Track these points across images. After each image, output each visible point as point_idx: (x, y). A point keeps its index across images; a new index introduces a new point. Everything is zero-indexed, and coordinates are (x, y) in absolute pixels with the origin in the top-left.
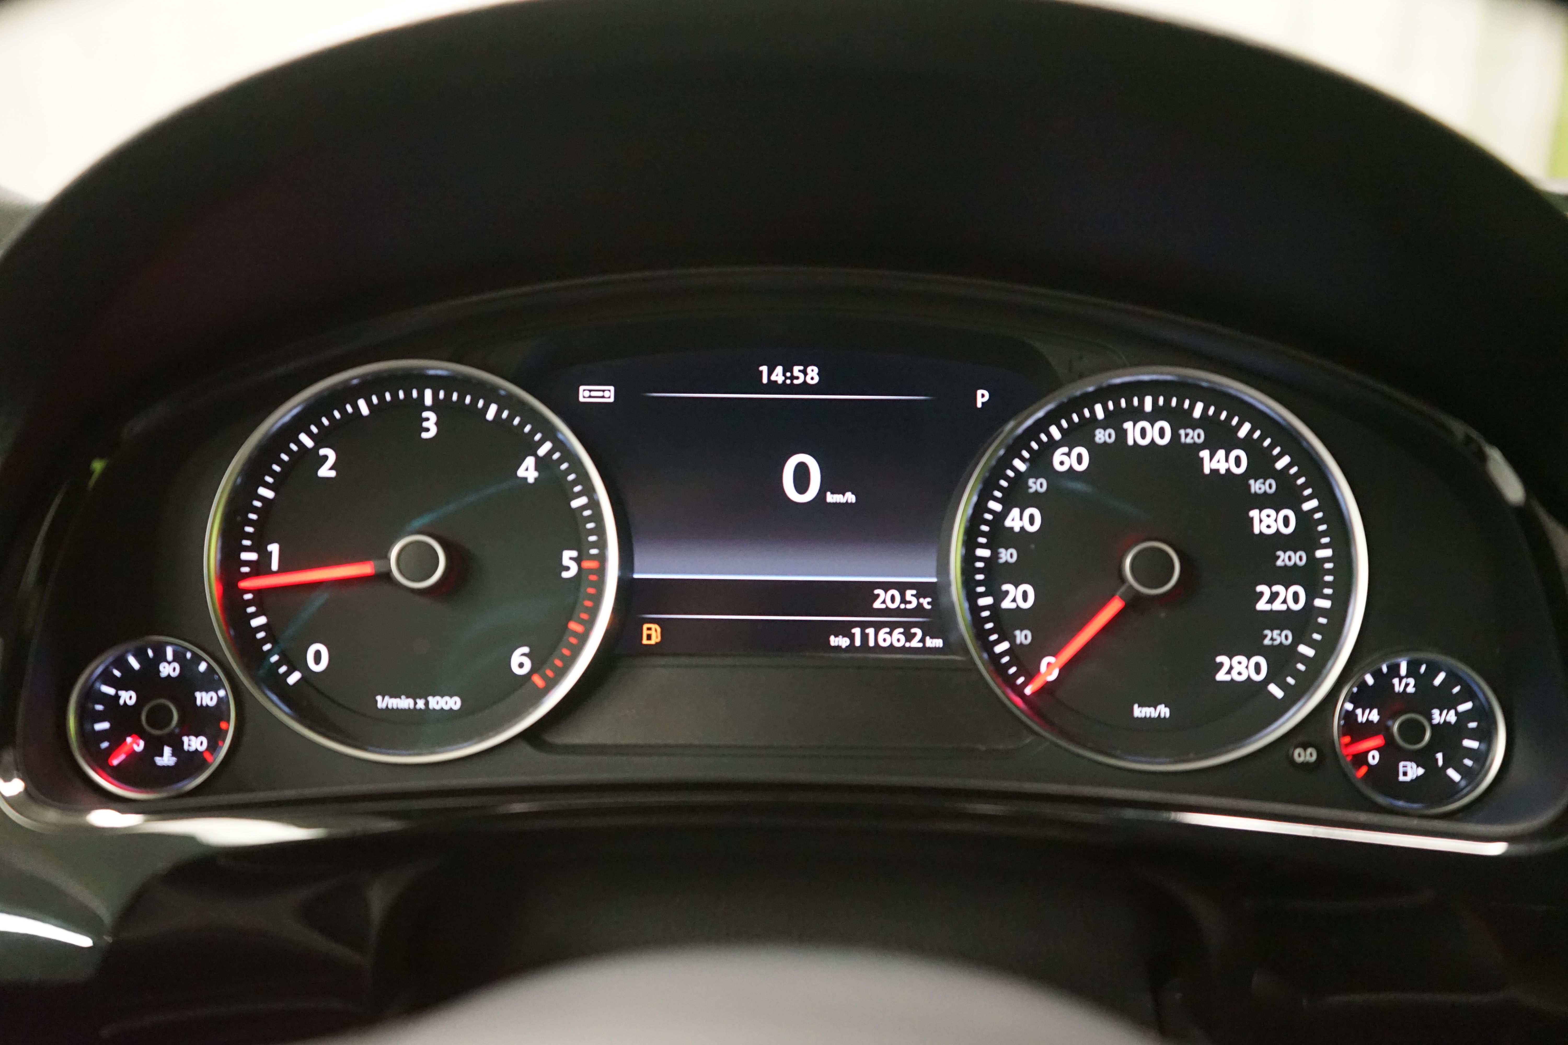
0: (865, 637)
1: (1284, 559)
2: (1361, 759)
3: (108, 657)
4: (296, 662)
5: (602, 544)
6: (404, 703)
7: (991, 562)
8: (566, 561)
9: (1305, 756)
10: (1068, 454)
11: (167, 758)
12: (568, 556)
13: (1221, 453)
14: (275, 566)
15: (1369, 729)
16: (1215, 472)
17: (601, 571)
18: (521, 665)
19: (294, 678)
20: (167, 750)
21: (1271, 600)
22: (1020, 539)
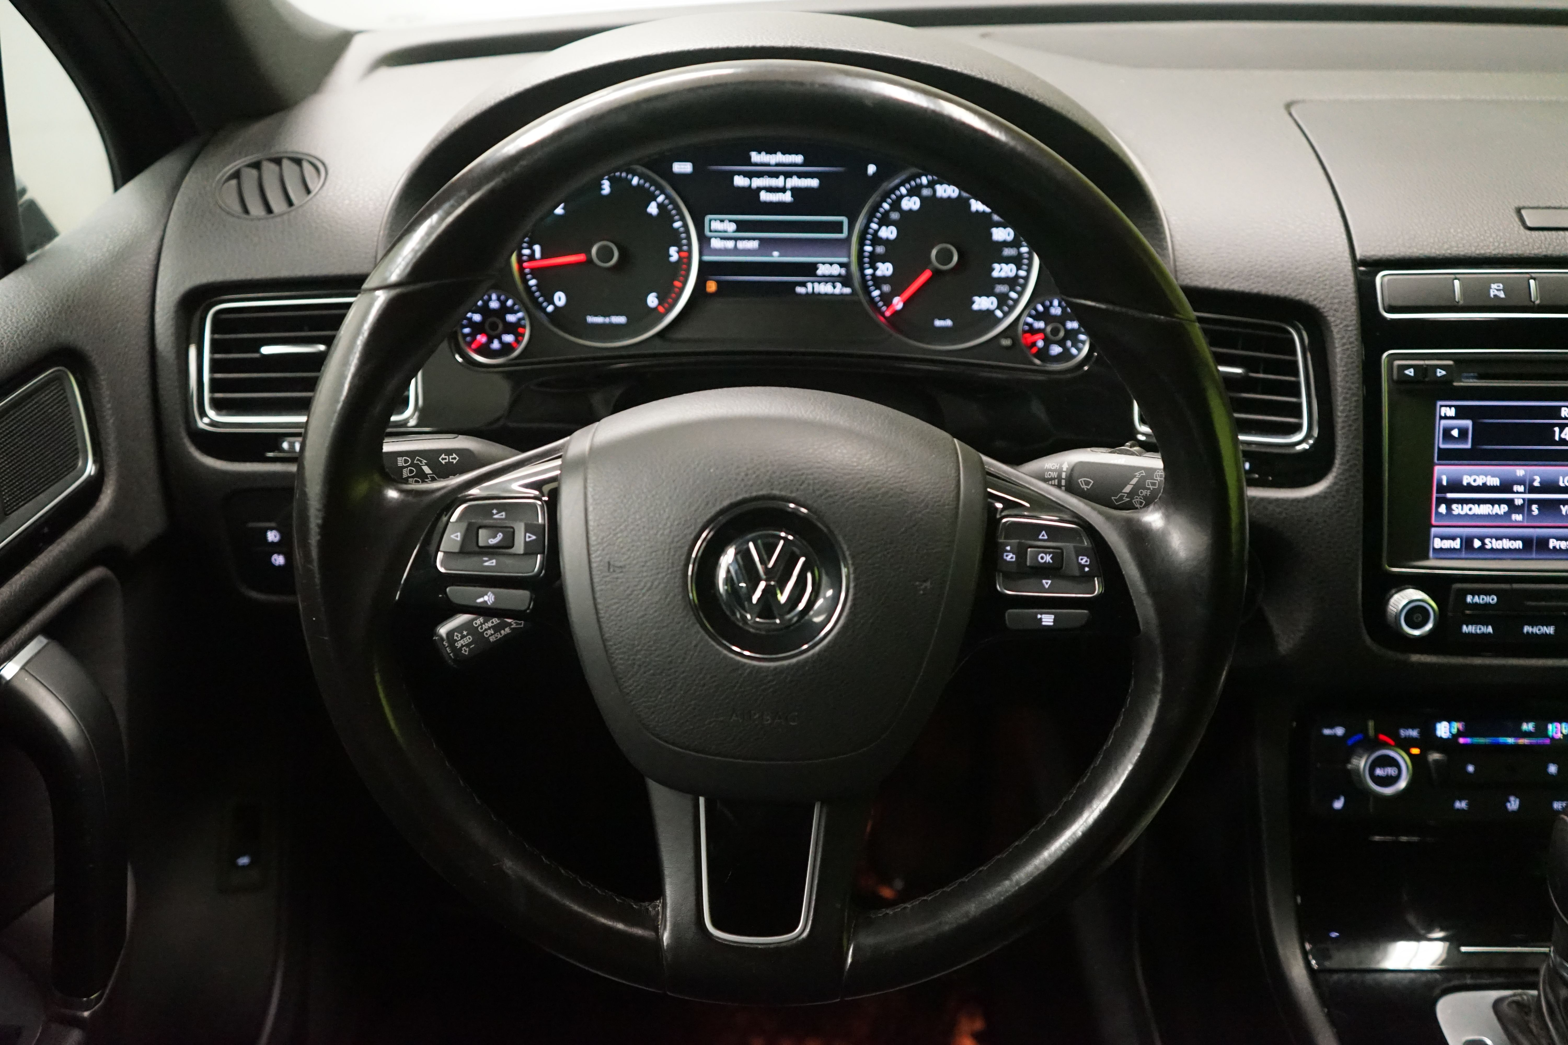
0: (813, 288)
1: (1008, 252)
2: (1034, 344)
3: (469, 300)
4: (551, 302)
5: (690, 244)
6: (599, 320)
7: (872, 253)
8: (672, 253)
9: (1006, 342)
10: (910, 201)
11: (496, 345)
12: (673, 250)
13: (978, 202)
14: (537, 257)
15: (1039, 331)
16: (976, 210)
17: (690, 257)
18: (653, 302)
19: (550, 309)
20: (496, 341)
21: (1000, 271)
22: (886, 242)
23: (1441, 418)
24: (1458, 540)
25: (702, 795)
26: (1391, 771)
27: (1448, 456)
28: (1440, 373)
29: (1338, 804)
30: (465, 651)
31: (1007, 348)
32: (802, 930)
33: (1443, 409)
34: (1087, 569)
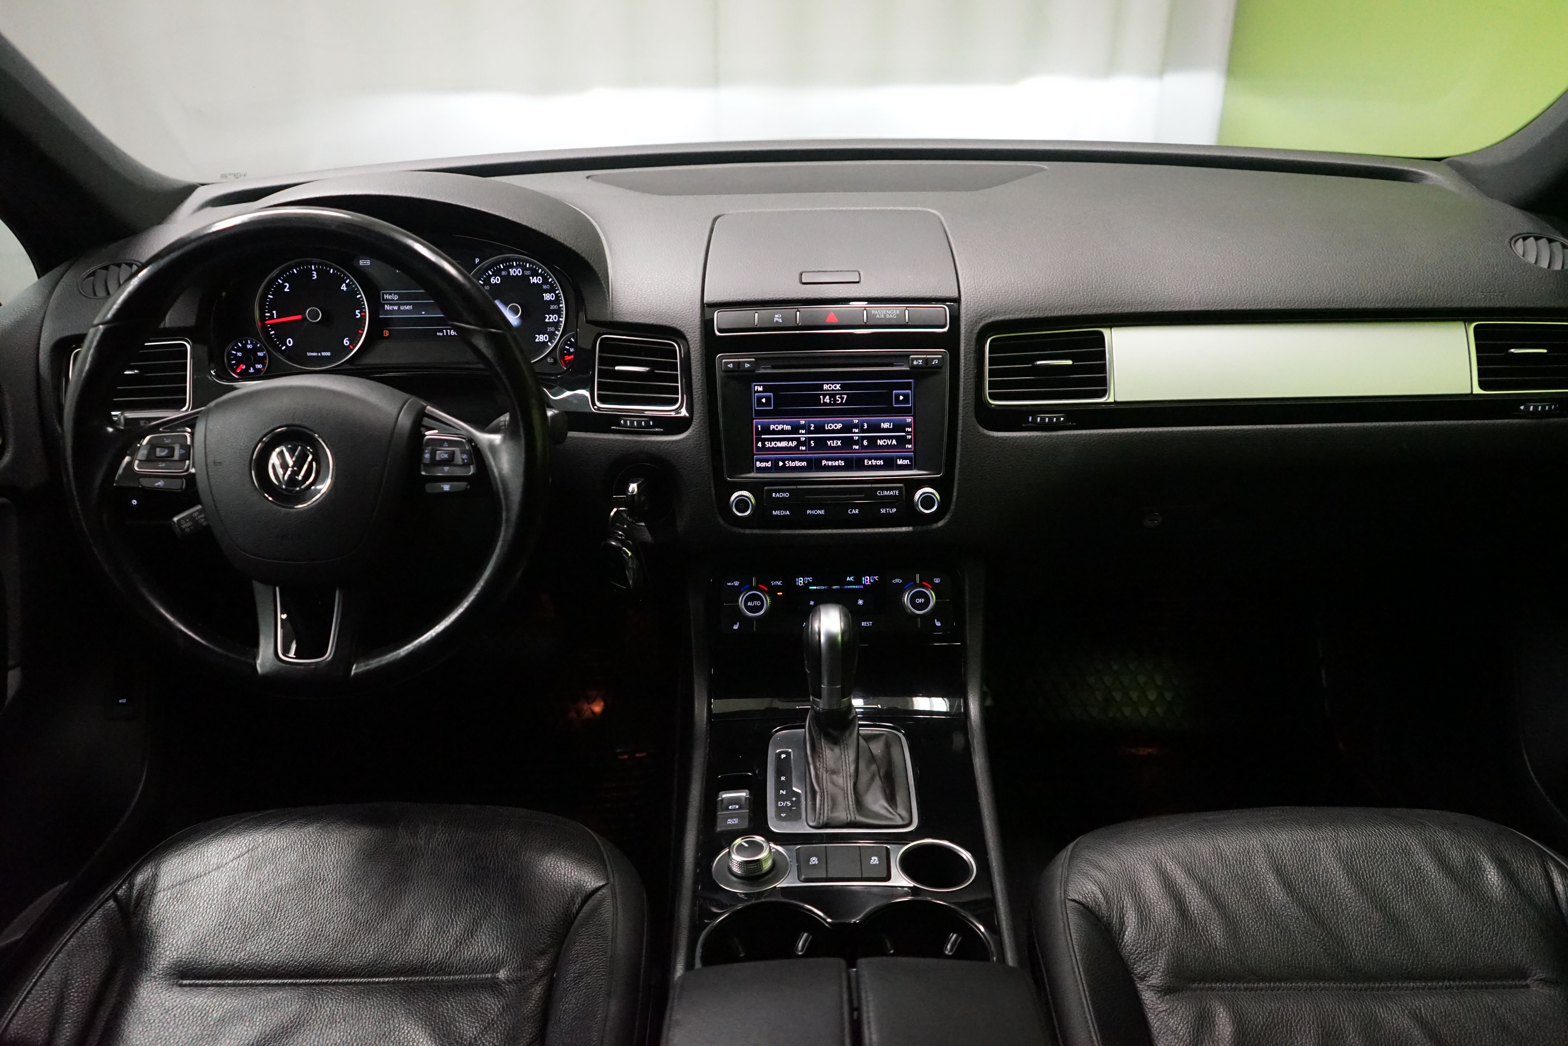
0: (447, 332)
1: (552, 307)
3: (233, 343)
4: (284, 343)
5: (364, 308)
6: (314, 354)
8: (357, 313)
9: (551, 360)
10: (495, 279)
11: (252, 370)
13: (535, 278)
14: (275, 317)
16: (534, 283)
17: (365, 316)
18: (347, 343)
19: (284, 348)
20: (251, 368)
21: (549, 319)
23: (756, 392)
24: (770, 463)
25: (277, 586)
26: (758, 603)
27: (761, 414)
28: (747, 365)
29: (736, 627)
30: (188, 530)
31: (551, 364)
32: (329, 655)
33: (756, 387)
34: (466, 461)
